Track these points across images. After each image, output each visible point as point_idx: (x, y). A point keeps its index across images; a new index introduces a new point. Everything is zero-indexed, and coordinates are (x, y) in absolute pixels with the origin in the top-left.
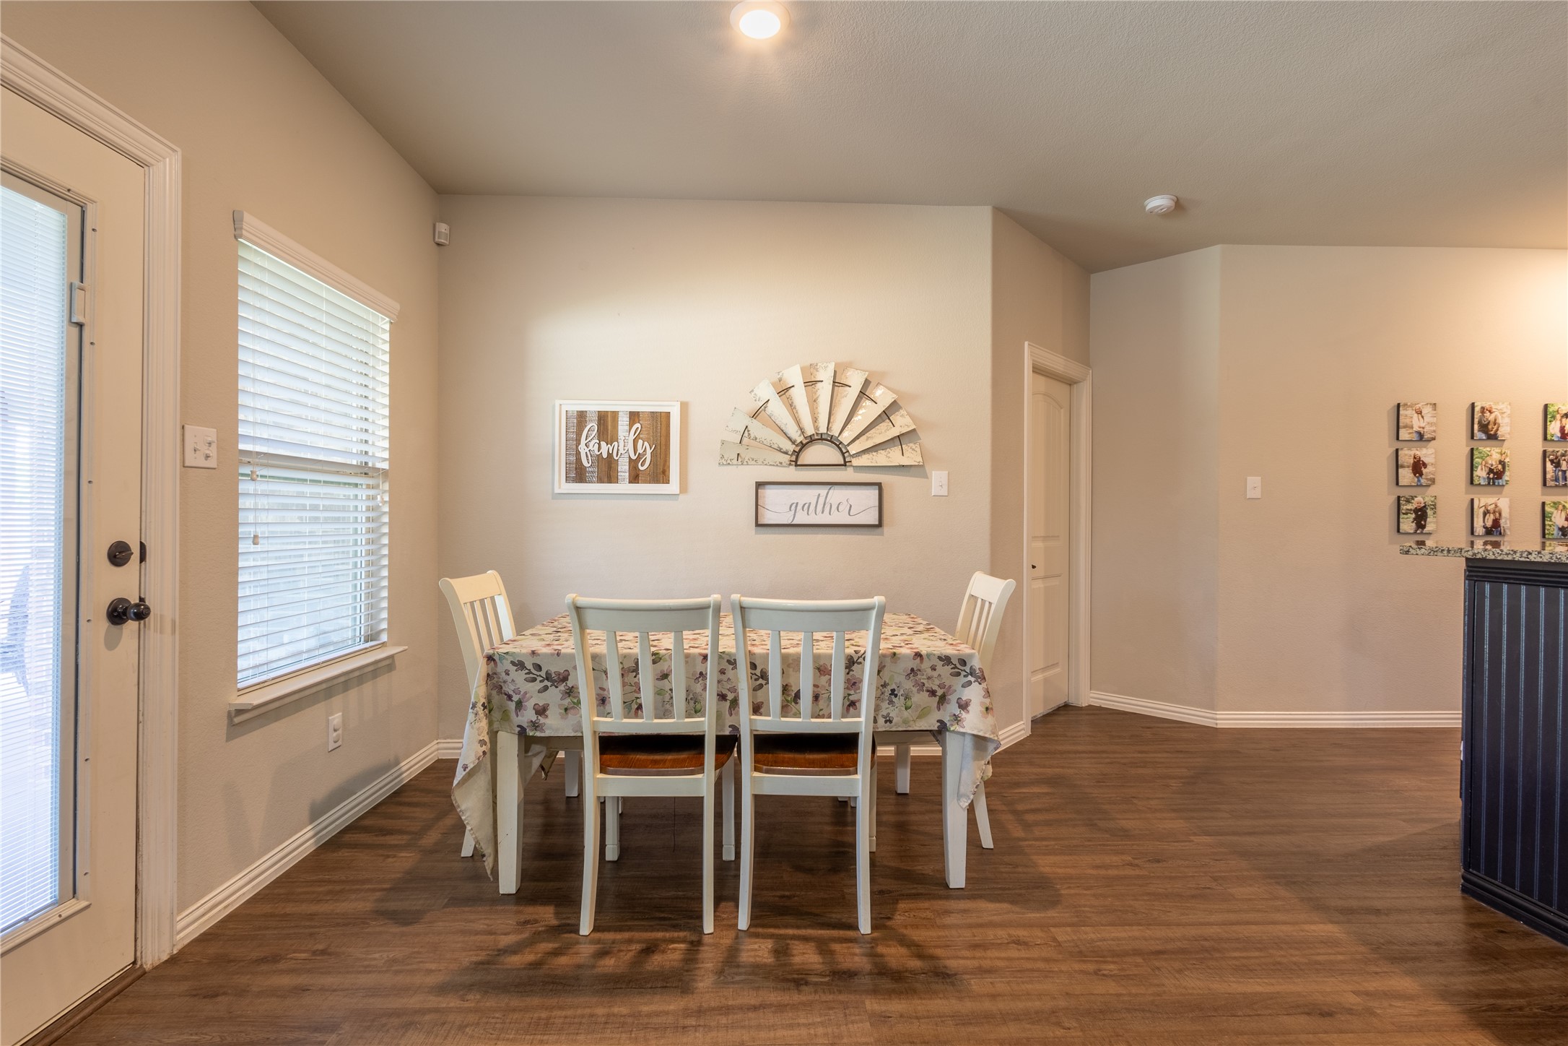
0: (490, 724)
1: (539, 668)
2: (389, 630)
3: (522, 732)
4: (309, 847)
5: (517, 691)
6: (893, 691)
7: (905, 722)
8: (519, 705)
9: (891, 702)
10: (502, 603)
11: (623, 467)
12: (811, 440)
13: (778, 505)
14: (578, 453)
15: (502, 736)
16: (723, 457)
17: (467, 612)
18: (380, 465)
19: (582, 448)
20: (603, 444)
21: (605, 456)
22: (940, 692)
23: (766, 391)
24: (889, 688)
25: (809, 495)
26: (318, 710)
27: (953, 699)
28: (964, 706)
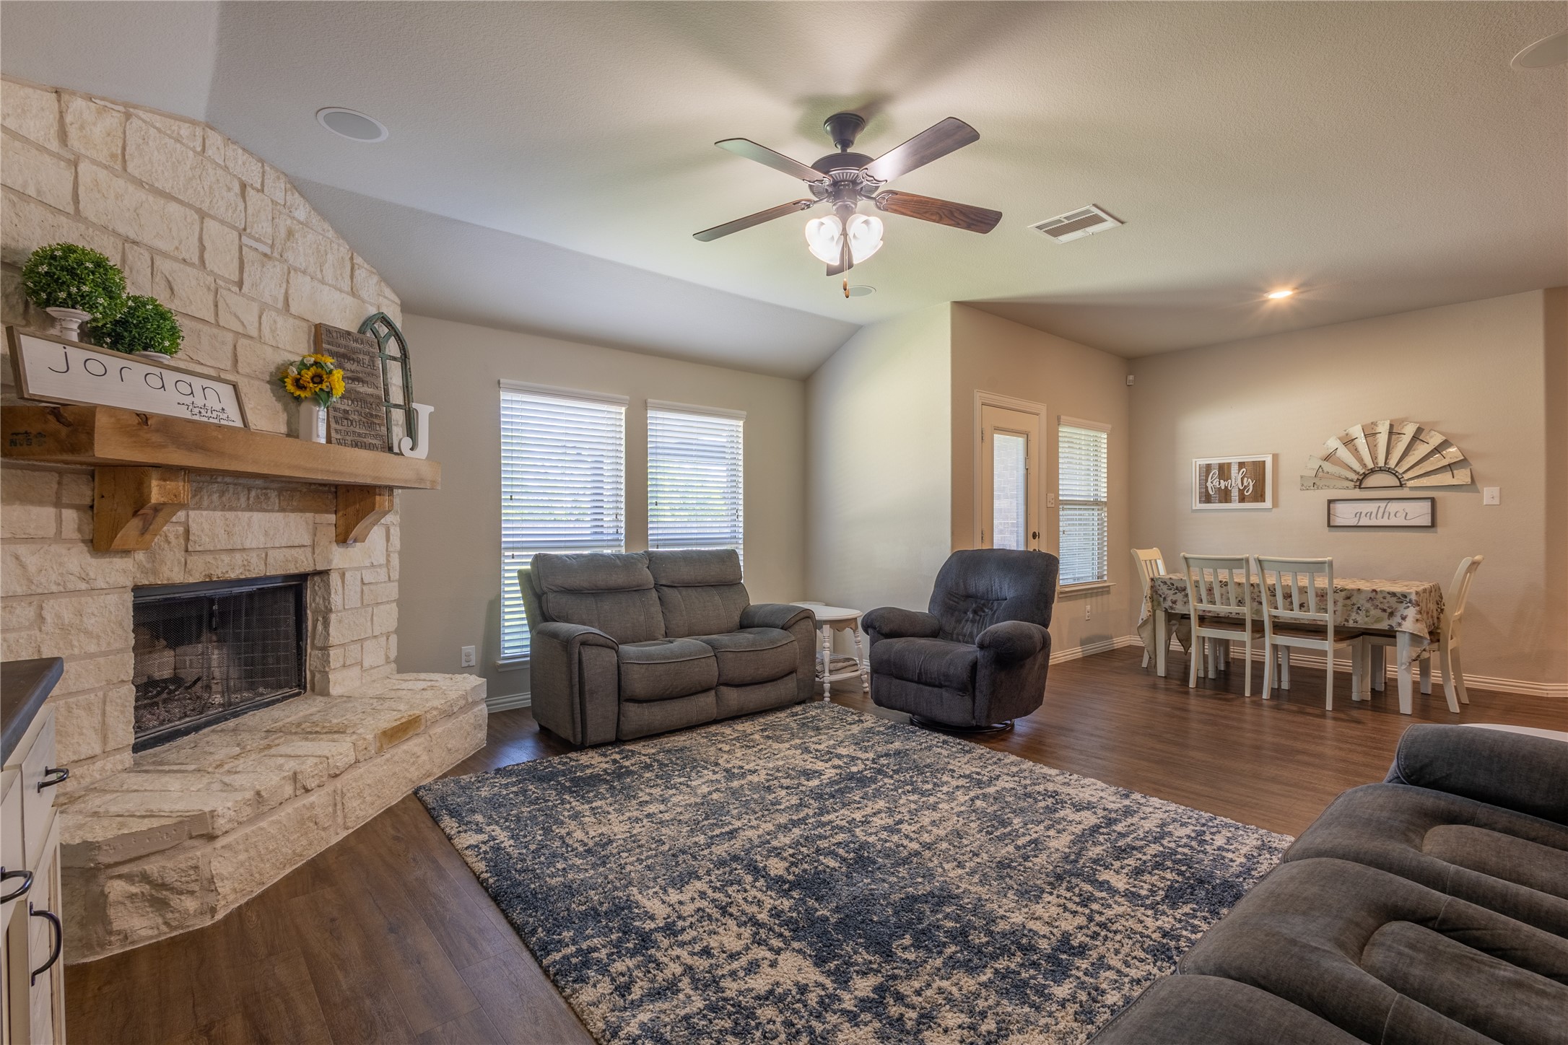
0: (1153, 606)
1: (1173, 585)
2: (1108, 575)
3: (1166, 611)
4: (1080, 655)
5: (1163, 593)
6: (1359, 608)
7: (1366, 623)
8: (1165, 599)
9: (1357, 613)
10: (1160, 563)
11: (1235, 494)
12: (1372, 471)
13: (1345, 514)
14: (1207, 487)
15: (1158, 612)
16: (1303, 485)
17: (1143, 563)
18: (1103, 500)
19: (1209, 484)
20: (1222, 481)
21: (1223, 488)
22: (1389, 610)
23: (1333, 443)
24: (1357, 606)
25: (1372, 507)
26: (1081, 602)
27: (1398, 615)
28: (1404, 618)
